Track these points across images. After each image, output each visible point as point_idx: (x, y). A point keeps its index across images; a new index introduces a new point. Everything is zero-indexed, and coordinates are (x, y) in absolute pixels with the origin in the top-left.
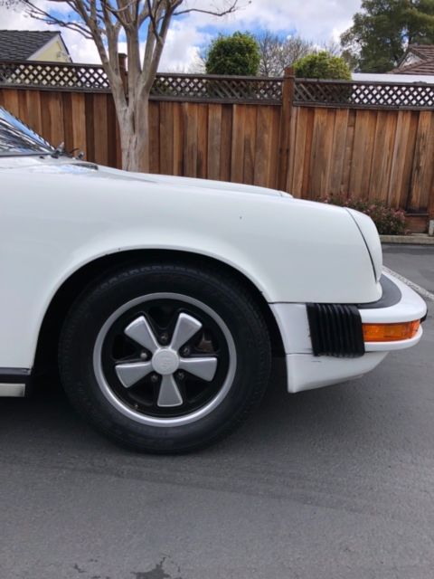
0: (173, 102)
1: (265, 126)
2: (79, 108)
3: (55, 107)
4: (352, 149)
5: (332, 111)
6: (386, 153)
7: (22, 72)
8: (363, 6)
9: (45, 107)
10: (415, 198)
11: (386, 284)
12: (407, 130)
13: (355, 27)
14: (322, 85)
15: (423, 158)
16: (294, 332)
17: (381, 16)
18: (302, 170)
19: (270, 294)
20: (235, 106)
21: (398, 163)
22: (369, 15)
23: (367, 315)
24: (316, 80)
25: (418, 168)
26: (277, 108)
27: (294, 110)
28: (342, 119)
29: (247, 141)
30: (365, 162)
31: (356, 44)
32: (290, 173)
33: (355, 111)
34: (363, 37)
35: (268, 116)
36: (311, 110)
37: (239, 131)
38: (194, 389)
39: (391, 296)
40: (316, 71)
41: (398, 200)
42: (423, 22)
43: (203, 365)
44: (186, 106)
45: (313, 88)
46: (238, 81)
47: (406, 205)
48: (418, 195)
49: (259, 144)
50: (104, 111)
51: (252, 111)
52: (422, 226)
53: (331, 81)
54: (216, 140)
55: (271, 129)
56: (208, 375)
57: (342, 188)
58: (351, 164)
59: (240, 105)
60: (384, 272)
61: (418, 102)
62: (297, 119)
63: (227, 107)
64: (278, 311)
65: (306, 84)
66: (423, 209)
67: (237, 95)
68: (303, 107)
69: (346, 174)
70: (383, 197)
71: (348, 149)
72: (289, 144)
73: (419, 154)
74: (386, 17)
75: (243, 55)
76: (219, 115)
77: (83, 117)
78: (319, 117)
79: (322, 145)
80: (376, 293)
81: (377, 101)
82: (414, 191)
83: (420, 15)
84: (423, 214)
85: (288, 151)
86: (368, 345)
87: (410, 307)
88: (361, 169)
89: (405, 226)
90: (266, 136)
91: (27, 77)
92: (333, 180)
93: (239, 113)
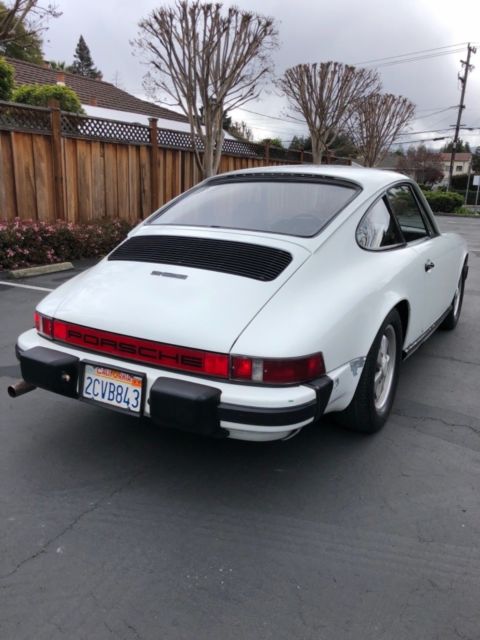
1: (40, 155)
5: (88, 143)
18: (73, 197)
20: (13, 134)
21: (133, 188)
25: (144, 191)
26: (49, 138)
27: (62, 140)
28: (96, 150)
29: (27, 170)
35: (41, 145)
36: (75, 141)
37: (19, 159)
49: (37, 172)
51: (27, 139)
57: (102, 210)
59: (17, 133)
61: (138, 138)
62: (64, 148)
63: (6, 134)
65: (68, 117)
68: (68, 138)
71: (102, 176)
72: (61, 173)
79: (84, 173)
85: (61, 179)
88: (112, 193)
90: (42, 165)
92: (95, 203)
93: (17, 141)
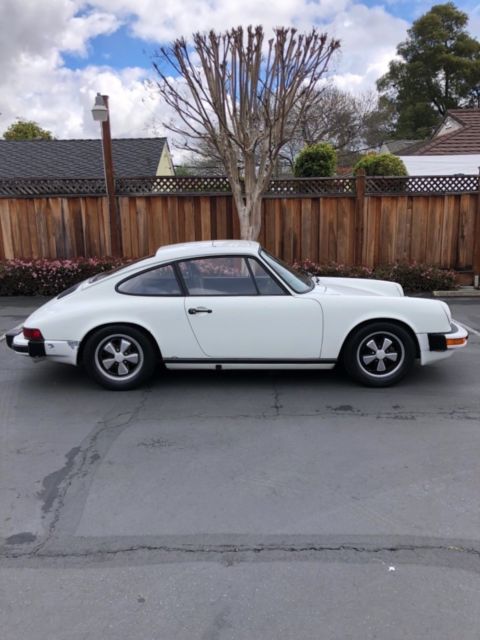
0: (275, 199)
1: (344, 212)
2: (205, 207)
3: (189, 208)
4: (411, 225)
5: (394, 198)
6: (438, 226)
7: (158, 184)
8: (399, 53)
9: (181, 208)
10: (462, 259)
11: (452, 326)
12: (452, 209)
13: (390, 73)
14: (387, 180)
15: (466, 229)
16: (424, 343)
17: (417, 63)
18: (373, 243)
19: (416, 330)
20: (321, 200)
21: (447, 234)
22: (404, 62)
23: (447, 336)
24: (380, 177)
25: (463, 237)
26: (353, 199)
27: (366, 199)
28: (403, 204)
29: (331, 224)
30: (422, 235)
31: (392, 89)
32: (364, 246)
33: (411, 197)
34: (399, 83)
35: (346, 205)
36: (379, 199)
37: (325, 217)
38: (389, 364)
39: (454, 330)
40: (380, 169)
41: (449, 261)
42: (459, 65)
43: (393, 356)
44: (285, 201)
45: (379, 183)
46: (323, 181)
47: (455, 265)
48: (464, 257)
49: (340, 225)
50: (224, 208)
51: (334, 202)
52: (469, 280)
53: (392, 177)
54: (308, 224)
55: (349, 215)
56: (394, 359)
57: (405, 254)
58: (411, 236)
59: (325, 198)
60: (453, 322)
61: (459, 188)
62: (367, 206)
63: (316, 200)
64: (419, 337)
65: (374, 180)
66: (469, 267)
67: (323, 191)
68: (373, 197)
69: (408, 243)
70: (437, 261)
71: (408, 225)
72: (363, 224)
73: (463, 226)
74: (421, 63)
75: (326, 161)
76: (309, 206)
77: (209, 213)
78: (385, 204)
79: (388, 223)
80: (450, 329)
81: (428, 189)
82: (461, 255)
83: (456, 59)
84: (468, 271)
85: (362, 229)
86: (449, 347)
87: (462, 333)
88: (419, 239)
89: (456, 282)
90: (345, 219)
91: (162, 187)
92: (398, 248)
93: (324, 204)
